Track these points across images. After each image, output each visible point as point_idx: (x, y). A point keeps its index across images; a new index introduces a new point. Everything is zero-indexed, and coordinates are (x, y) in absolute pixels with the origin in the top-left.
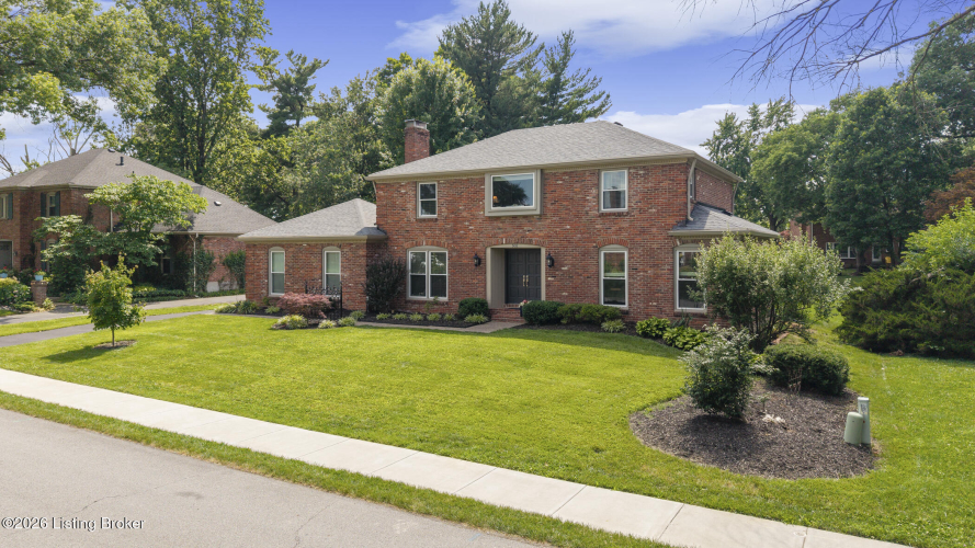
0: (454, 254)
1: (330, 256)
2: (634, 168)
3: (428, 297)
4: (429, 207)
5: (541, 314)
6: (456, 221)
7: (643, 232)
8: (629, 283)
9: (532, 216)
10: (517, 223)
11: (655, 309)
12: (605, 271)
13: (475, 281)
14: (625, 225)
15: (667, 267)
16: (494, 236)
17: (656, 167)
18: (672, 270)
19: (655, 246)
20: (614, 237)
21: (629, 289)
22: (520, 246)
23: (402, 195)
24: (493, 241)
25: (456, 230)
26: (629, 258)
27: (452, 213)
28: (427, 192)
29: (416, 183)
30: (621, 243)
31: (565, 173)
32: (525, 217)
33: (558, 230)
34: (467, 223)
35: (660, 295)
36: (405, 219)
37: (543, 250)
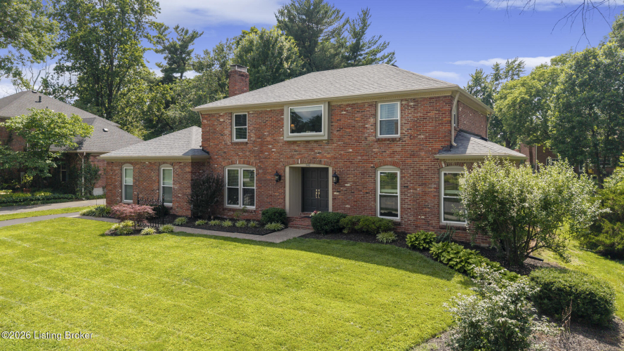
0: (261, 171)
1: (166, 172)
2: (406, 100)
3: (240, 206)
4: (241, 134)
5: (326, 224)
6: (262, 145)
7: (413, 155)
8: (401, 199)
9: (322, 141)
10: (310, 146)
11: (423, 221)
12: (381, 188)
13: (277, 194)
14: (399, 149)
15: (433, 186)
16: (292, 157)
17: (424, 99)
18: (438, 189)
19: (423, 168)
20: (389, 159)
21: (401, 204)
22: (312, 165)
23: (221, 123)
24: (291, 160)
25: (262, 152)
26: (401, 178)
27: (259, 138)
28: (241, 120)
29: (231, 113)
30: (394, 164)
31: (348, 105)
32: (316, 141)
33: (342, 152)
34: (270, 146)
35: (428, 210)
36: (223, 143)
37: (331, 171)
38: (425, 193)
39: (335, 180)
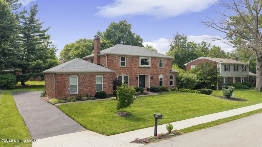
0: (131, 76)
2: (164, 59)
4: (123, 64)
6: (131, 68)
9: (148, 67)
13: (136, 83)
14: (163, 70)
19: (167, 74)
22: (145, 74)
23: (116, 60)
24: (140, 73)
25: (131, 70)
26: (164, 77)
27: (130, 66)
28: (123, 59)
29: (119, 57)
31: (154, 59)
32: (146, 68)
33: (153, 71)
34: (134, 69)
35: (168, 83)
36: (117, 67)
37: (150, 75)
38: (168, 80)
39: (152, 78)
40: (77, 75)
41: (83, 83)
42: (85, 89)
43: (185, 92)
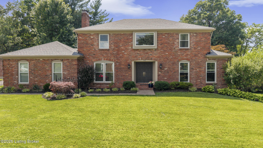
0: (118, 64)
2: (192, 33)
3: (104, 81)
6: (118, 51)
7: (195, 56)
8: (190, 74)
9: (152, 49)
10: (146, 52)
11: (199, 82)
12: (180, 70)
13: (127, 75)
14: (189, 53)
15: (204, 68)
16: (136, 57)
17: (200, 33)
19: (199, 61)
20: (185, 57)
21: (190, 76)
22: (146, 61)
23: (92, 39)
24: (135, 58)
25: (118, 54)
26: (190, 65)
27: (117, 47)
29: (98, 34)
30: (188, 59)
31: (166, 34)
32: (149, 49)
33: (163, 54)
34: (123, 52)
35: (201, 78)
36: (93, 49)
37: (156, 63)
38: (200, 71)
39: (161, 67)
40: (27, 60)
41: (34, 70)
42: (36, 79)
43: (228, 95)
